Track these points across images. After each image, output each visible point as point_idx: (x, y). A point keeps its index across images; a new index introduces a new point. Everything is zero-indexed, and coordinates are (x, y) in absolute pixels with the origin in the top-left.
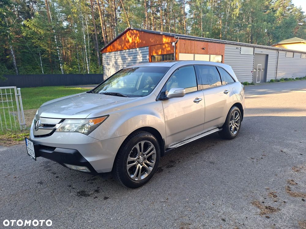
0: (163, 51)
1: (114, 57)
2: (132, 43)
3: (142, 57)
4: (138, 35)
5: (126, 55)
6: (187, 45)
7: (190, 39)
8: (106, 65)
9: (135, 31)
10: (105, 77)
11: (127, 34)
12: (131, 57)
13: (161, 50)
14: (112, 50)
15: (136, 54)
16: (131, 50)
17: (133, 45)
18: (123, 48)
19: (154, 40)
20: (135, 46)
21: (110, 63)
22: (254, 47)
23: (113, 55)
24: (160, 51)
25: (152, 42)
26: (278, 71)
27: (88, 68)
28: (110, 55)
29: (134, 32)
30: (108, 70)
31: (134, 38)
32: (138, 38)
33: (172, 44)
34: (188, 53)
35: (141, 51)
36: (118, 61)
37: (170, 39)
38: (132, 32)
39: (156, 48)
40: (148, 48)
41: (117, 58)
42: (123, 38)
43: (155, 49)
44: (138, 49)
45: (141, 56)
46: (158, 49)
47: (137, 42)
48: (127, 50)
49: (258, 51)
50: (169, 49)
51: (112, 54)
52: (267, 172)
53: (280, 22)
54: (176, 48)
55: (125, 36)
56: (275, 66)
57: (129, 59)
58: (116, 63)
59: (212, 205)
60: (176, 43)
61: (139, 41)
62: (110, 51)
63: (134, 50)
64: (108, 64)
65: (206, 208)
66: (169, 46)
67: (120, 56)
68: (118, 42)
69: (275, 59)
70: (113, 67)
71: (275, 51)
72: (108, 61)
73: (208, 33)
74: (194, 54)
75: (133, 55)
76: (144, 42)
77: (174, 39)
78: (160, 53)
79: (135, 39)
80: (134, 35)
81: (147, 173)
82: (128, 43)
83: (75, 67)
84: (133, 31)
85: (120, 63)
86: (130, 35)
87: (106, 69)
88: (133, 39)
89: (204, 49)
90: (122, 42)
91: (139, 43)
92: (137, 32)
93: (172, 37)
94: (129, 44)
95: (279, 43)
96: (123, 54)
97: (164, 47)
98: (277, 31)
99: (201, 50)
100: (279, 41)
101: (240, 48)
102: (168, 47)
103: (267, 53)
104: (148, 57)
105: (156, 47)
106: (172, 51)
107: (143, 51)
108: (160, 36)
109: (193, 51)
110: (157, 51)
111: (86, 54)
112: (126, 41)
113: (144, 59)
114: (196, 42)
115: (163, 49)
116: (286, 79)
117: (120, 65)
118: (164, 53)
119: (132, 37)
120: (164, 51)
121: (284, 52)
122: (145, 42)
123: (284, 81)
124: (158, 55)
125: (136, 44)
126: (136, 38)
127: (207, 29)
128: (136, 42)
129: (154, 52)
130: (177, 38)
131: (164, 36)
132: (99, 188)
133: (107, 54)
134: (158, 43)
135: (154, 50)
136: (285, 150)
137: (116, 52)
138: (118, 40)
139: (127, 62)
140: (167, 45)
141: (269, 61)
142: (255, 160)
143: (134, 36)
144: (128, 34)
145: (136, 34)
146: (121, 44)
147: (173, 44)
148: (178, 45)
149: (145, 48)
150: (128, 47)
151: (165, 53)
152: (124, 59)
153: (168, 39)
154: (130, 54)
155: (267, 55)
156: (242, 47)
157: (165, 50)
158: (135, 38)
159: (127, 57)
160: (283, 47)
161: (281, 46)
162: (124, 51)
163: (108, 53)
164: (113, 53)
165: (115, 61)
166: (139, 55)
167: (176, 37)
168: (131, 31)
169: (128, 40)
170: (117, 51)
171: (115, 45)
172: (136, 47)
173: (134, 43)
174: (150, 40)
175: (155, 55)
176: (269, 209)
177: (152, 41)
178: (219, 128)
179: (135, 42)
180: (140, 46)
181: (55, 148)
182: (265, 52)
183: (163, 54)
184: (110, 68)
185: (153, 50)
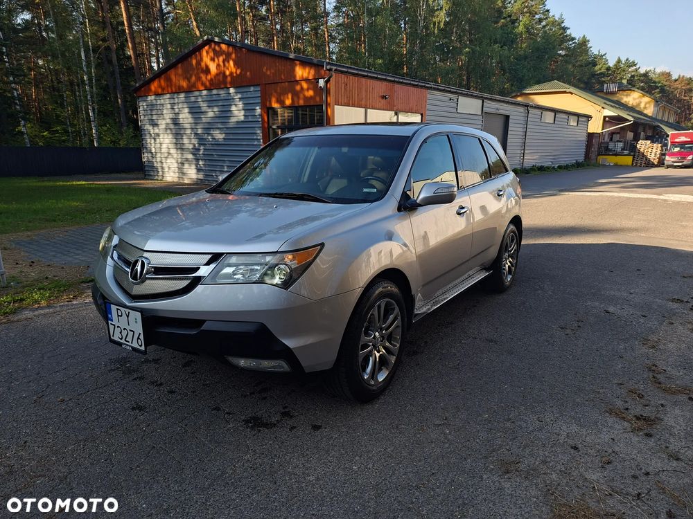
0: (295, 99)
1: (169, 106)
2: (217, 75)
3: (243, 110)
4: (233, 56)
5: (202, 104)
6: (351, 89)
7: (357, 74)
8: (148, 127)
9: (224, 46)
10: (146, 155)
11: (204, 53)
12: (216, 109)
13: (290, 96)
14: (163, 89)
15: (228, 102)
16: (215, 92)
17: (221, 79)
18: (194, 85)
19: (273, 71)
20: (224, 82)
21: (160, 122)
22: (483, 99)
23: (168, 101)
24: (288, 98)
25: (268, 75)
26: (526, 151)
27: (94, 131)
28: (159, 102)
29: (221, 48)
30: (155, 139)
31: (221, 64)
32: (231, 63)
33: (318, 82)
34: (353, 106)
35: (239, 96)
36: (181, 116)
37: (312, 72)
38: (217, 48)
39: (279, 91)
40: (259, 89)
41: (177, 110)
42: (194, 62)
43: (276, 92)
44: (232, 90)
45: (241, 106)
46: (285, 93)
47: (231, 74)
48: (205, 92)
49: (491, 106)
50: (311, 93)
51: (166, 100)
52: (604, 352)
53: (524, 46)
54: (328, 92)
55: (199, 58)
56: (520, 140)
57: (211, 114)
58: (175, 121)
59: (537, 422)
60: (327, 82)
61: (234, 70)
62: (160, 91)
63: (222, 92)
64: (155, 125)
65: (530, 429)
66: (311, 86)
67: (185, 106)
68: (180, 71)
69: (522, 126)
70: (169, 131)
71: (521, 109)
72: (154, 117)
73: (380, 61)
74: (366, 107)
75: (220, 104)
76: (248, 73)
77: (323, 72)
78: (288, 102)
79: (224, 65)
80: (222, 55)
81: (387, 369)
82: (207, 74)
83: (59, 128)
84: (219, 46)
85: (186, 121)
86: (212, 54)
87: (148, 136)
88: (218, 65)
89: (386, 98)
90: (191, 72)
91: (235, 75)
92: (231, 49)
93: (318, 66)
94: (209, 77)
95: (525, 92)
96: (193, 99)
97: (298, 88)
98: (519, 65)
99: (381, 99)
100: (525, 88)
101: (456, 100)
102: (308, 89)
103: (507, 113)
104: (258, 111)
105: (279, 88)
106: (318, 99)
107: (245, 96)
108: (288, 63)
109: (363, 102)
110: (282, 98)
111: (89, 97)
112: (202, 69)
113: (247, 114)
114: (369, 81)
115: (296, 94)
116: (541, 169)
117: (187, 126)
118: (298, 102)
119: (216, 60)
120: (298, 98)
121: (538, 112)
122: (251, 73)
123: (537, 172)
124: (283, 107)
125: (229, 79)
126: (227, 64)
127: (379, 53)
128: (227, 73)
129: (274, 100)
130: (330, 70)
131: (297, 62)
132: (286, 407)
133: (149, 98)
134: (283, 77)
135: (274, 94)
136: (611, 309)
137: (176, 96)
138: (180, 65)
139: (204, 120)
140: (305, 85)
141: (510, 129)
142: (568, 331)
143: (221, 59)
144: (207, 52)
145: (228, 55)
146: (189, 76)
147: (321, 83)
148: (332, 85)
149: (252, 89)
150: (208, 84)
151: (301, 102)
152: (196, 112)
153: (307, 70)
154: (211, 102)
155: (507, 117)
156: (460, 98)
157: (302, 96)
158: (224, 62)
159: (204, 109)
160: (533, 100)
161: (529, 98)
162: (197, 93)
163: (153, 97)
164: (168, 96)
165: (171, 116)
166: (236, 105)
167: (328, 67)
168: (213, 46)
169: (207, 67)
170: (178, 93)
171: (173, 77)
172: (229, 86)
173: (221, 74)
174: (264, 70)
175: (275, 105)
176: (644, 420)
177: (268, 73)
178: (487, 269)
179: (224, 73)
180: (239, 83)
181: (203, 322)
182: (504, 109)
183: (297, 105)
184: (158, 135)
185: (272, 94)
